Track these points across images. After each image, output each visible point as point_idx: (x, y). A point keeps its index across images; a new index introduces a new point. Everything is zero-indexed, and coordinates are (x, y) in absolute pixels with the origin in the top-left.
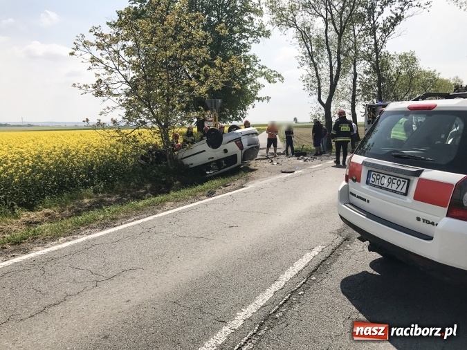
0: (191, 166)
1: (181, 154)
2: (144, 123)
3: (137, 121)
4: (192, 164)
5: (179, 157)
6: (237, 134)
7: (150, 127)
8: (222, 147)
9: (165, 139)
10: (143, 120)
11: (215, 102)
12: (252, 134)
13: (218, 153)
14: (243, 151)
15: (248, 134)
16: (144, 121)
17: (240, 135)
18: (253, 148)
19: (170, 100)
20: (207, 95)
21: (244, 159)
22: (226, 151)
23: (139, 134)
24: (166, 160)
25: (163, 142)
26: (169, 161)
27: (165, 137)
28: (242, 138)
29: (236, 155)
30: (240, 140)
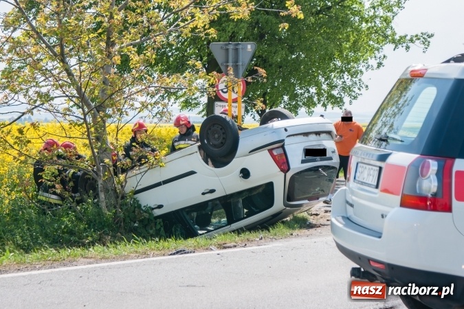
0: (157, 212)
1: (133, 180)
2: (47, 98)
3: (31, 92)
4: (160, 207)
5: (129, 188)
6: (275, 131)
7: (61, 108)
8: (237, 164)
9: (98, 139)
10: (44, 90)
11: (236, 50)
12: (318, 133)
13: (226, 181)
14: (289, 175)
15: (306, 134)
16: (47, 95)
17: (283, 136)
18: (316, 169)
19: (113, 44)
20: (212, 31)
21: (290, 197)
22: (245, 173)
23: (33, 125)
24: (96, 196)
25: (91, 146)
26: (102, 196)
27: (97, 137)
28: (287, 141)
29: (270, 186)
30: (283, 147)
